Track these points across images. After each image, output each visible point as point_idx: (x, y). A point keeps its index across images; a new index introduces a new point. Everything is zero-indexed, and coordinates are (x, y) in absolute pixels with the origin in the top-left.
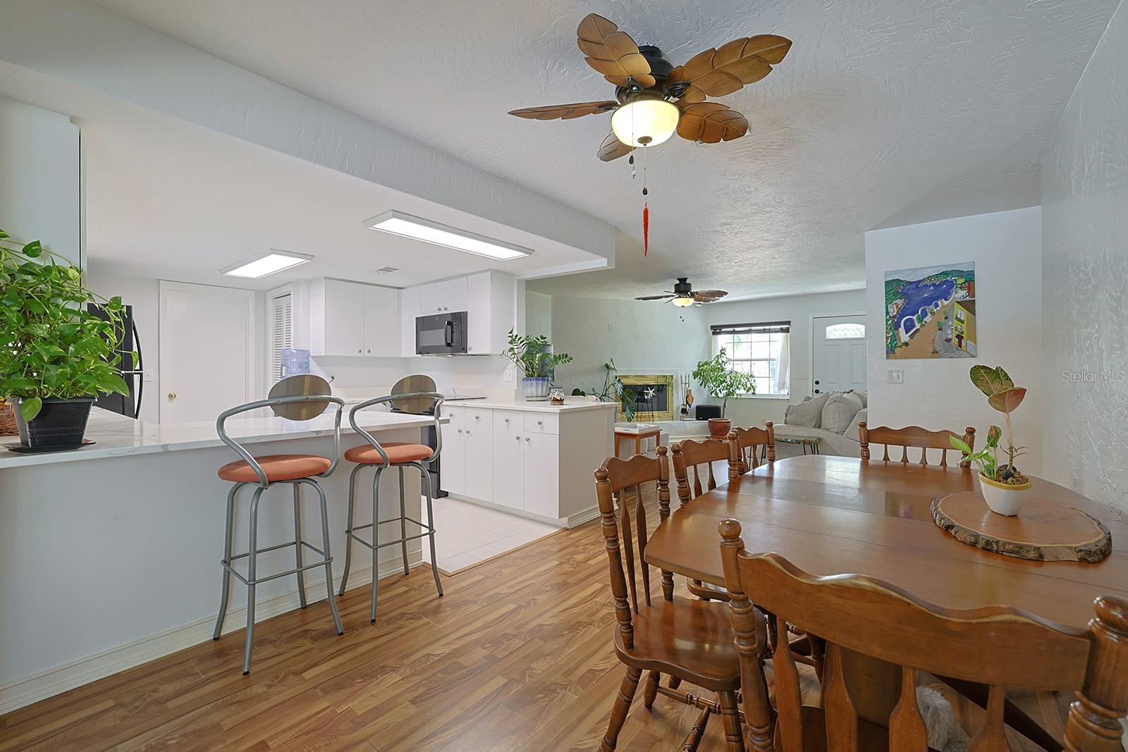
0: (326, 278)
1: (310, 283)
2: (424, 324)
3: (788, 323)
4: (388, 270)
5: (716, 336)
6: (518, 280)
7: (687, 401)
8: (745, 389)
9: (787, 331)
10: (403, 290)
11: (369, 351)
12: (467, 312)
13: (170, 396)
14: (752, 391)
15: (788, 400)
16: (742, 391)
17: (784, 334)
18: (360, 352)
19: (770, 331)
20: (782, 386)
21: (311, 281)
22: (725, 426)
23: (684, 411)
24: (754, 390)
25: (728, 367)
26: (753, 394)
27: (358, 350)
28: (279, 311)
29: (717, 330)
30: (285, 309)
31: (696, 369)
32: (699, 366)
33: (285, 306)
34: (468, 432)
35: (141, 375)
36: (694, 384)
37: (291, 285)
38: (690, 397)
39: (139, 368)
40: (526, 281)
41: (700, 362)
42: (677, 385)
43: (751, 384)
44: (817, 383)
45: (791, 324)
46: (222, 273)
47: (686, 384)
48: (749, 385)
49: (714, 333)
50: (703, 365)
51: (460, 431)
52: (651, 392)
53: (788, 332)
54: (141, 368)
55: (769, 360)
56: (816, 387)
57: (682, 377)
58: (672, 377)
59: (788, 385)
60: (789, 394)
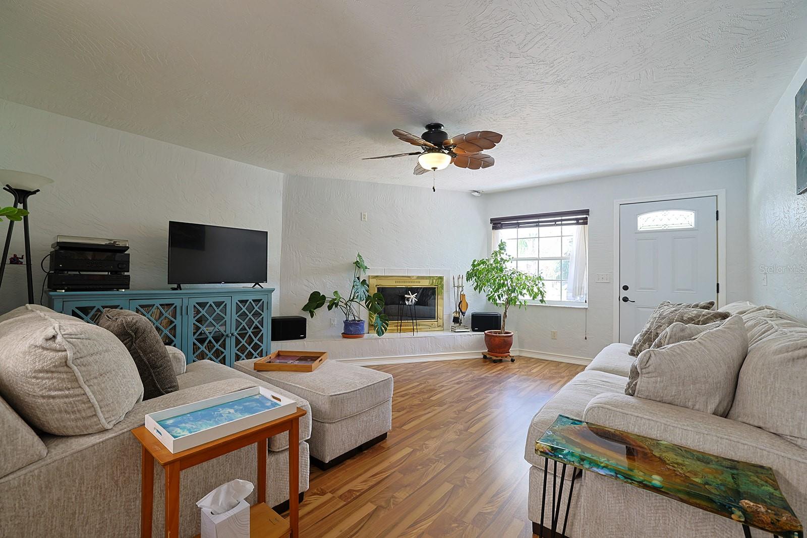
3: (587, 212)
5: (496, 231)
7: (459, 308)
8: (531, 296)
9: (584, 222)
14: (539, 297)
15: (586, 309)
16: (527, 297)
17: (580, 226)
19: (562, 223)
20: (577, 291)
22: (505, 341)
23: (456, 320)
24: (543, 297)
25: (509, 266)
26: (542, 301)
29: (497, 224)
31: (469, 268)
32: (473, 265)
36: (469, 287)
38: (463, 304)
41: (474, 261)
42: (448, 288)
43: (538, 289)
44: (626, 288)
45: (590, 213)
47: (458, 287)
48: (536, 290)
49: (494, 228)
50: (479, 265)
53: (587, 224)
55: (561, 259)
56: (624, 294)
57: (454, 278)
58: (441, 278)
59: (586, 289)
60: (587, 302)
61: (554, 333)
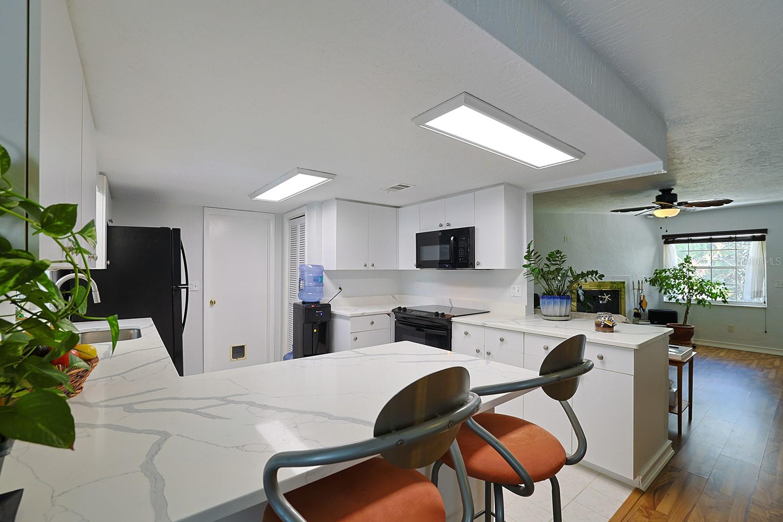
0: (337, 199)
1: (322, 205)
2: (423, 240)
3: (765, 231)
4: (401, 187)
5: (667, 245)
6: (527, 193)
7: (640, 306)
9: (762, 239)
10: (400, 209)
11: (373, 265)
12: (474, 227)
13: (211, 302)
14: (721, 298)
15: (765, 308)
17: (758, 242)
18: (366, 266)
19: (736, 240)
20: (757, 294)
21: (322, 203)
23: (637, 315)
26: (725, 302)
27: (363, 264)
28: (293, 230)
29: (669, 239)
30: (299, 228)
31: (652, 276)
32: (655, 273)
33: (299, 226)
34: (489, 354)
35: (187, 289)
36: (648, 290)
37: (306, 207)
38: (644, 302)
39: (185, 283)
40: (534, 195)
41: (656, 270)
42: (629, 291)
45: (768, 232)
46: (251, 198)
47: (639, 290)
49: (665, 242)
51: (478, 351)
52: (607, 297)
53: (764, 240)
54: (187, 284)
55: (735, 267)
57: (633, 283)
58: (624, 283)
59: (764, 293)
60: (766, 302)
61: (731, 327)
